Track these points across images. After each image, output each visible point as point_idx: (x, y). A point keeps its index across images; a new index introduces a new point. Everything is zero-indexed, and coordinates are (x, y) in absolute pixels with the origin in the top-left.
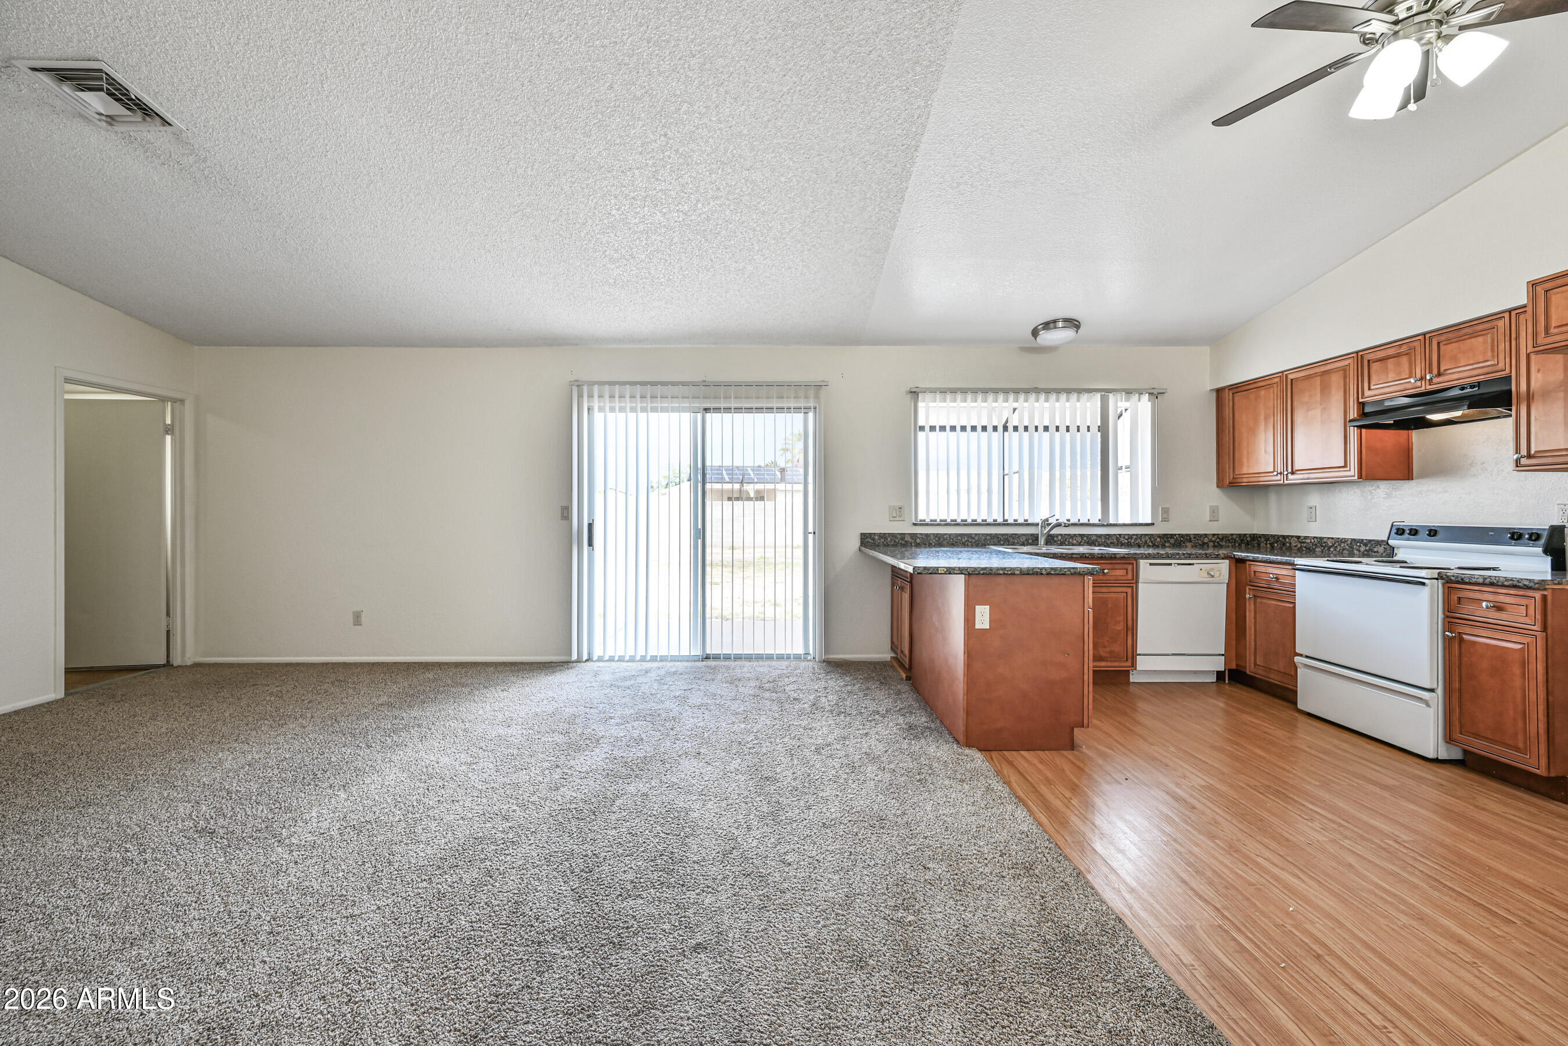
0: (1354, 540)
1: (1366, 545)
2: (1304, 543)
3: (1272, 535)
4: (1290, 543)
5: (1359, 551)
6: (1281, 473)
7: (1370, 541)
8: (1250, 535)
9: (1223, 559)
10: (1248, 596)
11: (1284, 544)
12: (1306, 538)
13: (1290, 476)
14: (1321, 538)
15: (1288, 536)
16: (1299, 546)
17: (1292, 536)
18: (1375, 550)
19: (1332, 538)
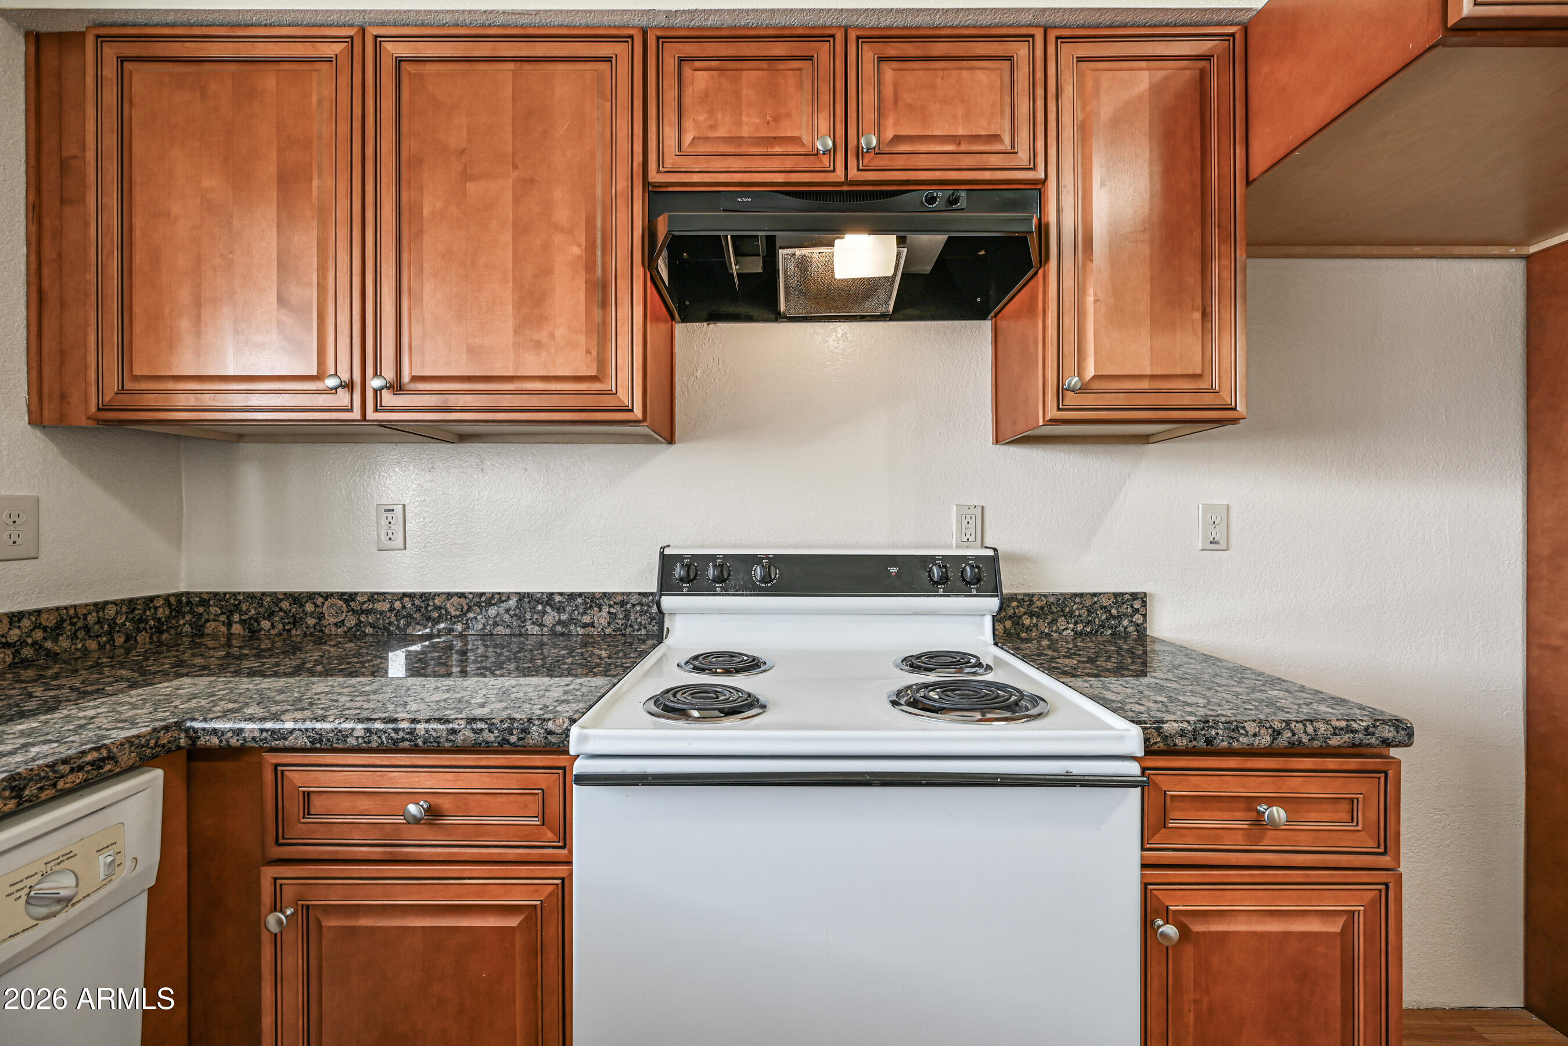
0: (530, 595)
1: (560, 609)
2: (369, 612)
3: (251, 596)
4: (321, 617)
5: (541, 625)
6: (349, 386)
7: (572, 596)
8: (167, 598)
9: (131, 770)
10: (272, 921)
11: (296, 622)
12: (373, 597)
13: (388, 399)
14: (426, 597)
15: (311, 596)
16: (351, 621)
17: (327, 596)
18: (586, 619)
19: (462, 595)
